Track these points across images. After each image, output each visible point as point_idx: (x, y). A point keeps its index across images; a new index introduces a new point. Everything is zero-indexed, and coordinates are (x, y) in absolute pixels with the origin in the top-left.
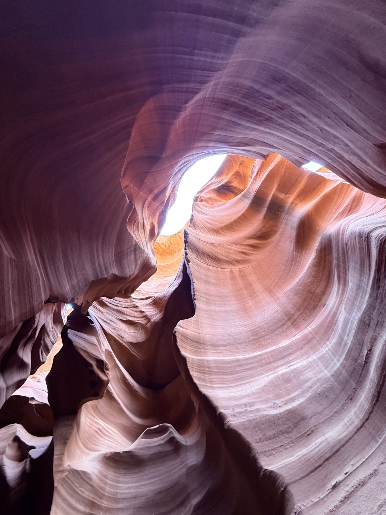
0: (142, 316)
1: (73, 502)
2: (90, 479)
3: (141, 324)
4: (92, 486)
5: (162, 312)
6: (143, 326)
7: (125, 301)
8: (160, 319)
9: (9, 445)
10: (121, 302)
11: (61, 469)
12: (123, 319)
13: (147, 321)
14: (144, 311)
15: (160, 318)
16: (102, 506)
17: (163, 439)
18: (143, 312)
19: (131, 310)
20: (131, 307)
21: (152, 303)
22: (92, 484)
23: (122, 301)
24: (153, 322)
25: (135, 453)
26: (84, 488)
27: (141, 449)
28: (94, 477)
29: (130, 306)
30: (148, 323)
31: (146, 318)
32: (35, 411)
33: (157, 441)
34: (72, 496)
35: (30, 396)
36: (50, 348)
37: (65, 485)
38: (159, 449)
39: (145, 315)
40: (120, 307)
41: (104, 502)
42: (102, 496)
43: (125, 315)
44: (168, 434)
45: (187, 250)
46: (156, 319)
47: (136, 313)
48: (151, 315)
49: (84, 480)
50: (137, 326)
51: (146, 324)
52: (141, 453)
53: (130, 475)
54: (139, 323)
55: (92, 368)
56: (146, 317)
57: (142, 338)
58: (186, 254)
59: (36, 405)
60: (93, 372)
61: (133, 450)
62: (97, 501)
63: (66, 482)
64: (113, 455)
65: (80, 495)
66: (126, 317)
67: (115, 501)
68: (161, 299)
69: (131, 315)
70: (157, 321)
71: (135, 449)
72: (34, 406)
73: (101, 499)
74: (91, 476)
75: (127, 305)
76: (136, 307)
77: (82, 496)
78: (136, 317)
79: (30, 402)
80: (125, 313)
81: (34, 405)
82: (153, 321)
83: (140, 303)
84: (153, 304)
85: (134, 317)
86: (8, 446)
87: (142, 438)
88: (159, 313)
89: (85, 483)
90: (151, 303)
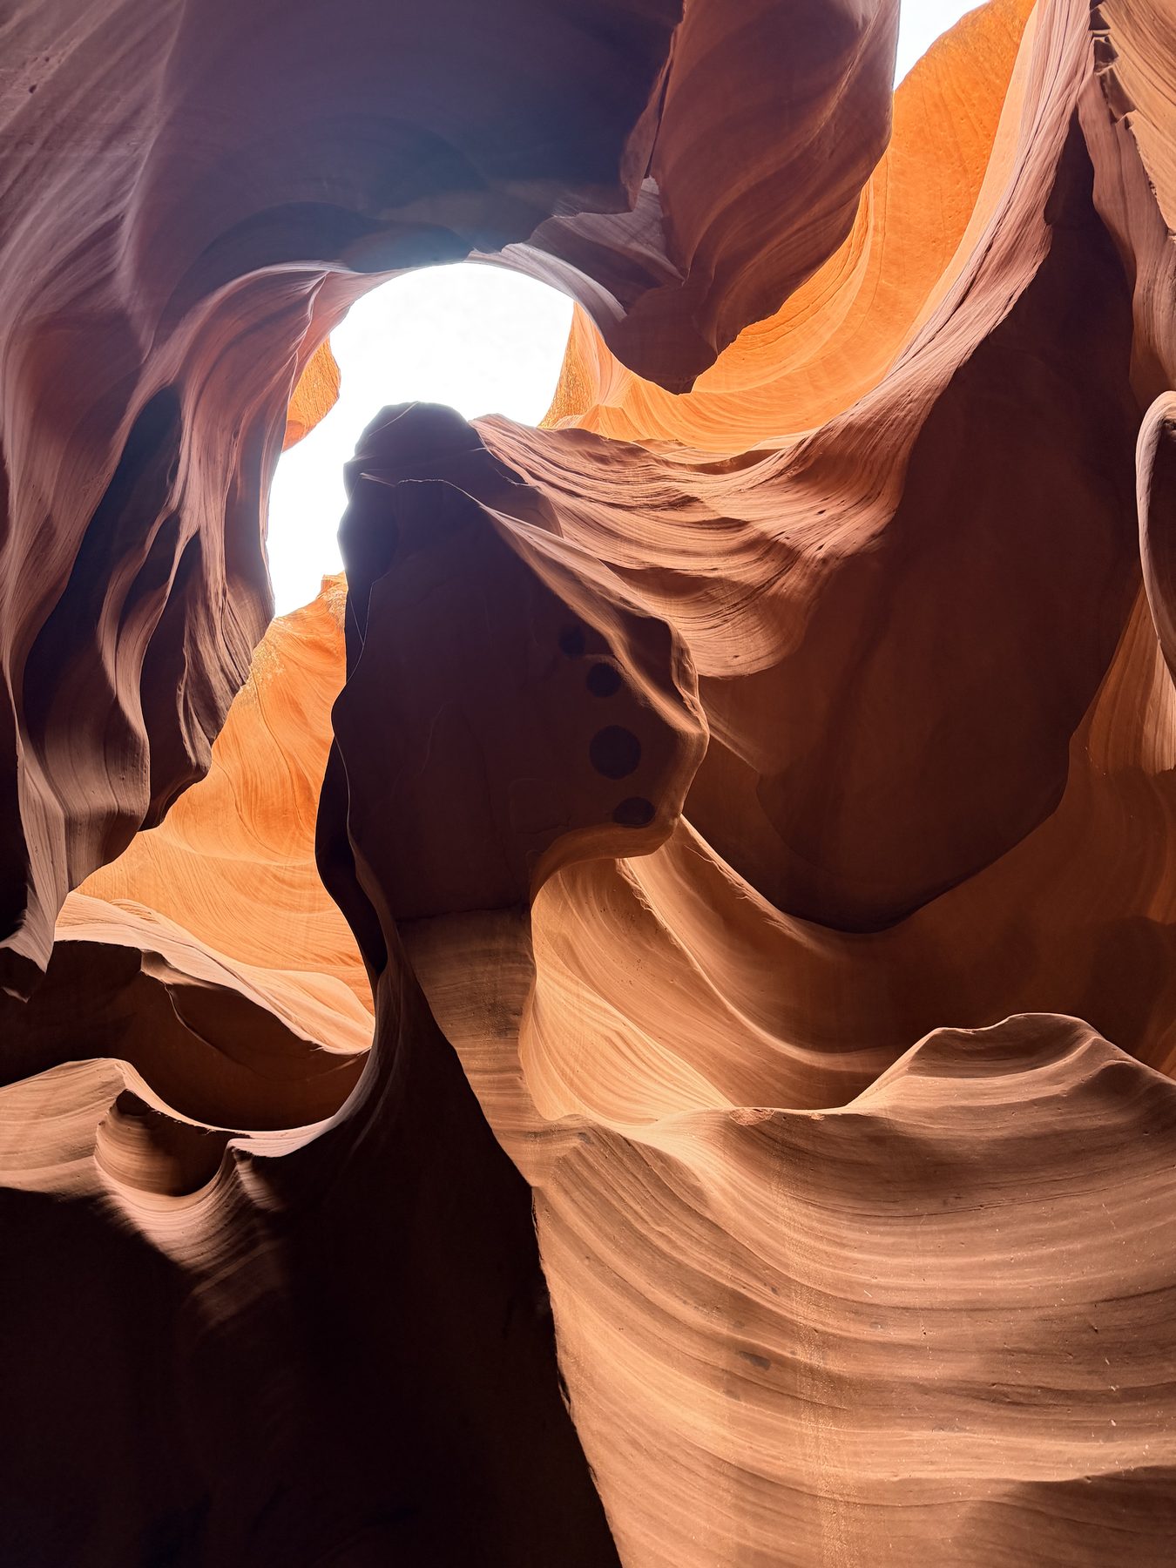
0: (733, 544)
1: (638, 1278)
2: (698, 1194)
3: (735, 584)
4: (714, 1227)
5: (882, 501)
6: (750, 598)
7: (614, 477)
8: (873, 536)
9: (102, 1123)
10: (588, 476)
11: (531, 1124)
12: (618, 563)
13: (772, 565)
14: (743, 518)
15: (876, 527)
16: (792, 1322)
17: (1054, 1079)
18: (739, 525)
19: (657, 519)
20: (654, 507)
21: (793, 473)
22: (708, 1215)
23: (592, 473)
24: (824, 561)
25: (898, 1128)
26: (673, 1227)
27: (930, 1115)
28: (714, 1194)
29: (645, 501)
30: (781, 574)
31: (761, 551)
32: (179, 1018)
33: (1020, 1084)
34: (628, 1254)
35: (143, 945)
36: (221, 704)
37: (576, 1195)
38: (1048, 1119)
39: (754, 535)
40: (591, 500)
41: (801, 1310)
42: (780, 1283)
43: (626, 545)
44: (1080, 1059)
45: (1107, 27)
46: (846, 540)
47: (688, 533)
48: (801, 531)
49: (673, 1197)
50: (712, 598)
51: (770, 583)
52: (936, 1130)
53: (890, 1221)
54: (719, 580)
55: (606, 659)
56: (766, 547)
57: (754, 655)
58: (1105, 53)
59: (175, 987)
60: (611, 679)
61: (883, 1115)
62: (759, 1294)
63: (582, 1183)
64: (770, 1122)
65: (663, 1255)
66: (634, 554)
67: (856, 1313)
68: (861, 429)
69: (662, 545)
70: (849, 549)
71: (894, 1109)
72: (171, 994)
73: (774, 1290)
74: (697, 1184)
75: (626, 494)
76: (686, 502)
77: (680, 1265)
78: (697, 554)
79: (147, 971)
80: (626, 533)
81: (168, 986)
82: (821, 554)
83: (705, 486)
84: (798, 479)
85: (684, 553)
86: (99, 1127)
87: (913, 1070)
88: (852, 512)
89: (675, 1209)
90: (781, 473)
